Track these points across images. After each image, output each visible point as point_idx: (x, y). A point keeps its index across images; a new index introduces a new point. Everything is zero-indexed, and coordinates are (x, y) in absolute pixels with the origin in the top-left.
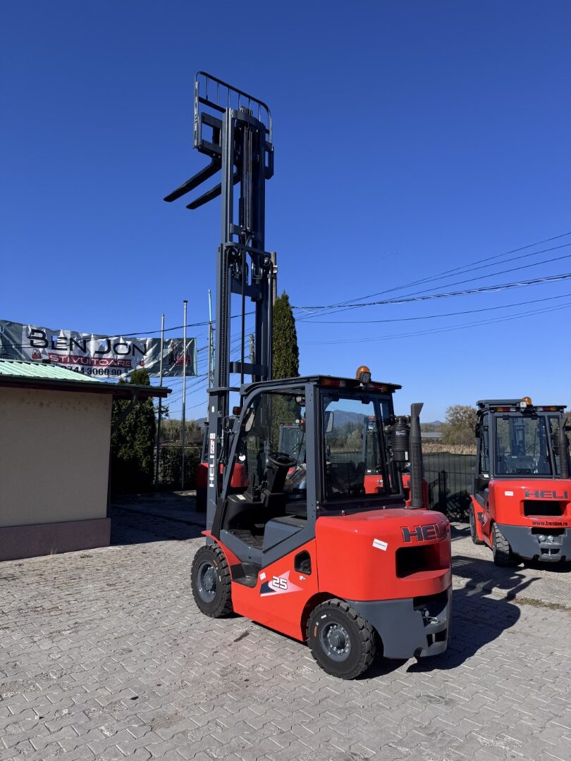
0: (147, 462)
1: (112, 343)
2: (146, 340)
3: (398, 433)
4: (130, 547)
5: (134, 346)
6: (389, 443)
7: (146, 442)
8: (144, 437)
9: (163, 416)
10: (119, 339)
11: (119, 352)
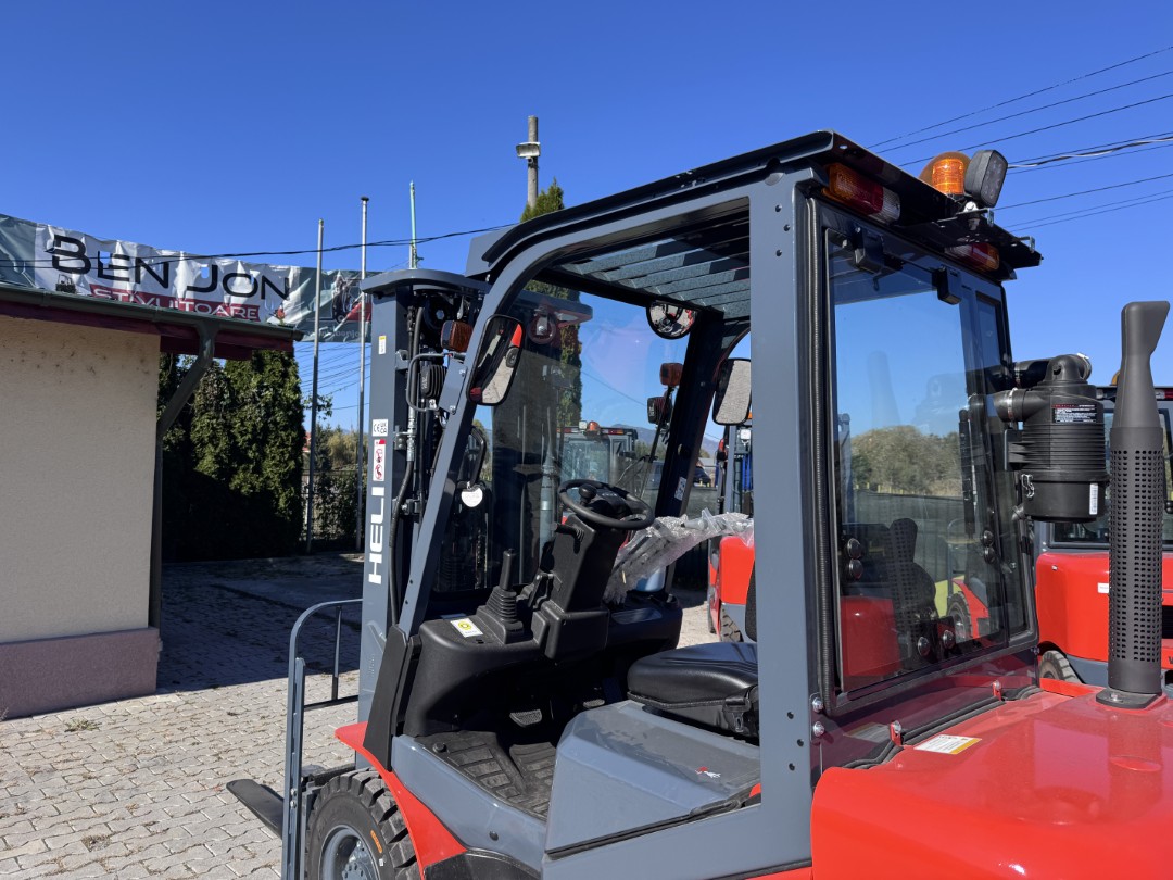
2: (289, 270)
3: (1064, 415)
5: (265, 280)
6: (1013, 453)
10: (234, 265)
11: (234, 290)
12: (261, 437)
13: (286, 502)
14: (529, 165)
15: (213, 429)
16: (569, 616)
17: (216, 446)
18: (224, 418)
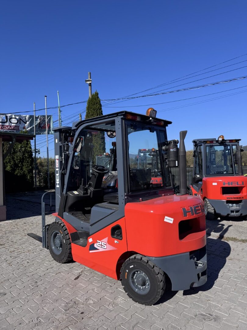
0: (30, 176)
1: (8, 117)
2: (26, 116)
3: (172, 150)
4: (18, 220)
5: (20, 119)
6: (165, 156)
7: (29, 167)
8: (28, 165)
9: (37, 154)
10: (12, 116)
11: (12, 122)
12: (22, 160)
13: (30, 177)
14: (89, 85)
15: (10, 159)
16: (95, 190)
17: (10, 163)
18: (12, 156)
